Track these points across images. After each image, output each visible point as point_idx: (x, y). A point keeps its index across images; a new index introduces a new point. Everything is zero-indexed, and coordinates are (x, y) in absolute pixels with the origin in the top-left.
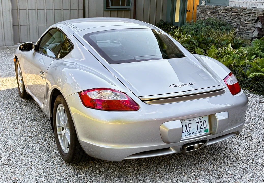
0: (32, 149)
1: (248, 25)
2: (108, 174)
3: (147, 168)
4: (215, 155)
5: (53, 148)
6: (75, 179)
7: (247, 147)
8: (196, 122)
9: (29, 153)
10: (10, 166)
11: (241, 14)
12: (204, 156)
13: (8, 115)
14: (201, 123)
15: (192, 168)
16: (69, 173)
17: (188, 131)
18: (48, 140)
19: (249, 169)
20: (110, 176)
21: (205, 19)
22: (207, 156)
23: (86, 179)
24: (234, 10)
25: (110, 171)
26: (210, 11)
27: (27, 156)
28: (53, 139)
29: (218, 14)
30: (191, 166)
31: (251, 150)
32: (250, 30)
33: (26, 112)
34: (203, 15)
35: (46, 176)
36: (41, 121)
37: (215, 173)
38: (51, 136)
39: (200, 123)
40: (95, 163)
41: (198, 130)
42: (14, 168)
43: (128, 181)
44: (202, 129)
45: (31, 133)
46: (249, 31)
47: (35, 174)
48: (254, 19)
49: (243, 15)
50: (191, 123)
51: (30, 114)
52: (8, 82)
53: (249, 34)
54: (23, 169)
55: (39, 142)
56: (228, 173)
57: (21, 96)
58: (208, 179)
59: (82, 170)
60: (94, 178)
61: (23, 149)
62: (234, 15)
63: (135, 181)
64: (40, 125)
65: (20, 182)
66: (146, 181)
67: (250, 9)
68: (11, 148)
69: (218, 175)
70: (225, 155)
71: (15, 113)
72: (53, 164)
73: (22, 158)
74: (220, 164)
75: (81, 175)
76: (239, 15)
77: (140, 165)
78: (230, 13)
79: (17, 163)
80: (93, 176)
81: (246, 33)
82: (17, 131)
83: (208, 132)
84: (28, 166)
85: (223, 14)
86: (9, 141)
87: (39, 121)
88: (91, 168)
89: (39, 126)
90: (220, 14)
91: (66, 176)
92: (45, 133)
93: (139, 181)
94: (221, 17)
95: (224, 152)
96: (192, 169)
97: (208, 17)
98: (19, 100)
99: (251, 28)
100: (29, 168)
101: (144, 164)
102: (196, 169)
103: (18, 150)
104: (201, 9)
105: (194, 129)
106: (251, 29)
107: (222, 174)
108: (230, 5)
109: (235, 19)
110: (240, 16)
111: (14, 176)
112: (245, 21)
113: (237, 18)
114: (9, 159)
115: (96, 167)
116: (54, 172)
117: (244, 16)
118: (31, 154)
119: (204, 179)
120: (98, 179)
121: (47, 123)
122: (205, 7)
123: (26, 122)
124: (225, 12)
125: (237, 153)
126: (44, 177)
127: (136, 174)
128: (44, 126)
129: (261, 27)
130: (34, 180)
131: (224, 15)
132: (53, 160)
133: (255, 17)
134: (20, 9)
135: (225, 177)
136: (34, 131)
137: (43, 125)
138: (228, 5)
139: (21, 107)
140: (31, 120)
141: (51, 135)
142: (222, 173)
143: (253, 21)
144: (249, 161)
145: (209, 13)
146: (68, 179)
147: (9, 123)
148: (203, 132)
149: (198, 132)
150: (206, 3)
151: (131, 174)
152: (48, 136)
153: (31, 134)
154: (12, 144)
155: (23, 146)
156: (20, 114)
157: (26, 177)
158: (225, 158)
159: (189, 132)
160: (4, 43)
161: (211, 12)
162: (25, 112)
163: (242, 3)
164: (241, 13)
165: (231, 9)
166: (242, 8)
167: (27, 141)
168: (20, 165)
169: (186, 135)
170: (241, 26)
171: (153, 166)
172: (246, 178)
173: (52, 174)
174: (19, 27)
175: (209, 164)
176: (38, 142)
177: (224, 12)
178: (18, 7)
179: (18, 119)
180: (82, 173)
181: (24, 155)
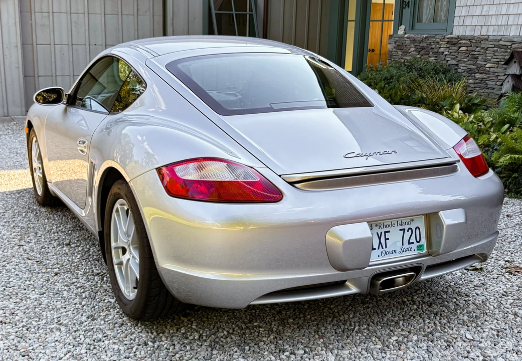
0: (61, 296)
1: (492, 70)
2: (217, 340)
3: (298, 328)
4: (437, 306)
5: (103, 294)
6: (149, 349)
7: (502, 292)
8: (401, 230)
9: (55, 302)
10: (16, 325)
11: (477, 49)
12: (415, 307)
13: (13, 235)
14: (410, 230)
15: (392, 328)
16: (137, 339)
17: (384, 246)
18: (93, 279)
19: (508, 331)
20: (221, 343)
21: (404, 62)
22: (420, 307)
23: (173, 349)
24: (463, 42)
25: (222, 334)
26: (415, 46)
27: (50, 307)
28: (104, 277)
29: (430, 50)
30: (388, 325)
31: (510, 297)
32: (496, 80)
33: (48, 231)
34: (400, 53)
35: (89, 344)
36: (79, 246)
37: (439, 338)
38: (100, 273)
39: (408, 231)
40: (191, 320)
41: (403, 245)
42: (24, 329)
43: (259, 353)
44: (413, 243)
45: (59, 266)
46: (494, 83)
47: (68, 341)
48: (504, 57)
49: (482, 51)
50: (389, 232)
51: (56, 234)
52: (13, 177)
53: (494, 89)
54: (43, 330)
55: (76, 284)
56: (466, 338)
57: (38, 202)
58: (425, 348)
59: (163, 333)
60: (188, 348)
61: (42, 296)
62: (464, 51)
63: (274, 352)
64: (77, 252)
65: (37, 354)
66: (296, 352)
67: (496, 39)
68: (17, 294)
69: (444, 342)
70: (458, 305)
71: (26, 231)
72: (105, 322)
73: (41, 312)
74: (448, 322)
75: (161, 343)
76: (473, 51)
77: (283, 323)
78: (456, 48)
79: (31, 320)
80: (187, 344)
81: (488, 86)
82: (30, 264)
83: (423, 249)
84: (52, 326)
85: (442, 50)
86: (15, 281)
87: (76, 246)
88: (182, 329)
89: (76, 254)
90: (436, 50)
91: (132, 343)
92: (88, 267)
93: (282, 351)
94: (436, 57)
95: (455, 300)
96: (391, 331)
97: (410, 58)
98: (35, 210)
99: (497, 76)
100: (54, 330)
101: (291, 320)
102: (400, 330)
103: (32, 297)
104: (397, 43)
105: (395, 243)
106: (499, 78)
107: (452, 340)
108: (454, 33)
109: (465, 60)
110: (476, 53)
111: (23, 344)
112: (485, 63)
113: (470, 56)
114: (13, 313)
115: (192, 328)
116: (107, 336)
117: (483, 53)
118: (59, 305)
119: (416, 349)
120: (197, 350)
121: (91, 249)
122: (404, 37)
123: (49, 248)
124: (445, 46)
125: (483, 302)
126: (85, 346)
127: (275, 339)
128: (85, 254)
129: (518, 73)
130: (65, 350)
131: (443, 53)
132: (105, 314)
133: (507, 54)
134: (38, 43)
135: (460, 345)
136: (64, 264)
137: (83, 253)
138: (452, 34)
139: (38, 221)
140: (59, 245)
141: (100, 271)
142: (454, 338)
143: (501, 61)
144: (507, 317)
145: (414, 49)
146: (134, 349)
147: (14, 248)
148: (414, 250)
149: (403, 250)
150: (407, 29)
151: (265, 339)
152: (93, 271)
153: (59, 268)
154: (20, 286)
155: (43, 290)
156: (36, 233)
157: (49, 345)
158: (459, 311)
159: (387, 250)
160: (6, 111)
161: (417, 47)
162: (47, 229)
163: (480, 27)
164: (477, 47)
165: (457, 40)
166: (479, 38)
167: (51, 281)
168: (36, 324)
169: (379, 256)
170: (478, 73)
171: (309, 326)
172: (504, 346)
173: (102, 340)
174: (36, 79)
175: (426, 322)
176: (73, 283)
177: (442, 46)
178: (34, 40)
179: (33, 242)
180: (164, 339)
181: (44, 306)
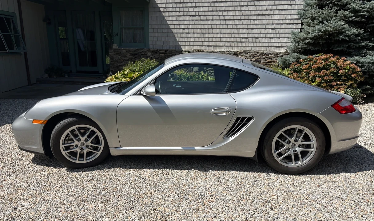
21: (123, 61)
24: (162, 51)
67: (180, 51)
97: (128, 59)
108: (150, 48)
131: (150, 56)
150: (120, 46)
161: (131, 54)
166: (171, 50)
